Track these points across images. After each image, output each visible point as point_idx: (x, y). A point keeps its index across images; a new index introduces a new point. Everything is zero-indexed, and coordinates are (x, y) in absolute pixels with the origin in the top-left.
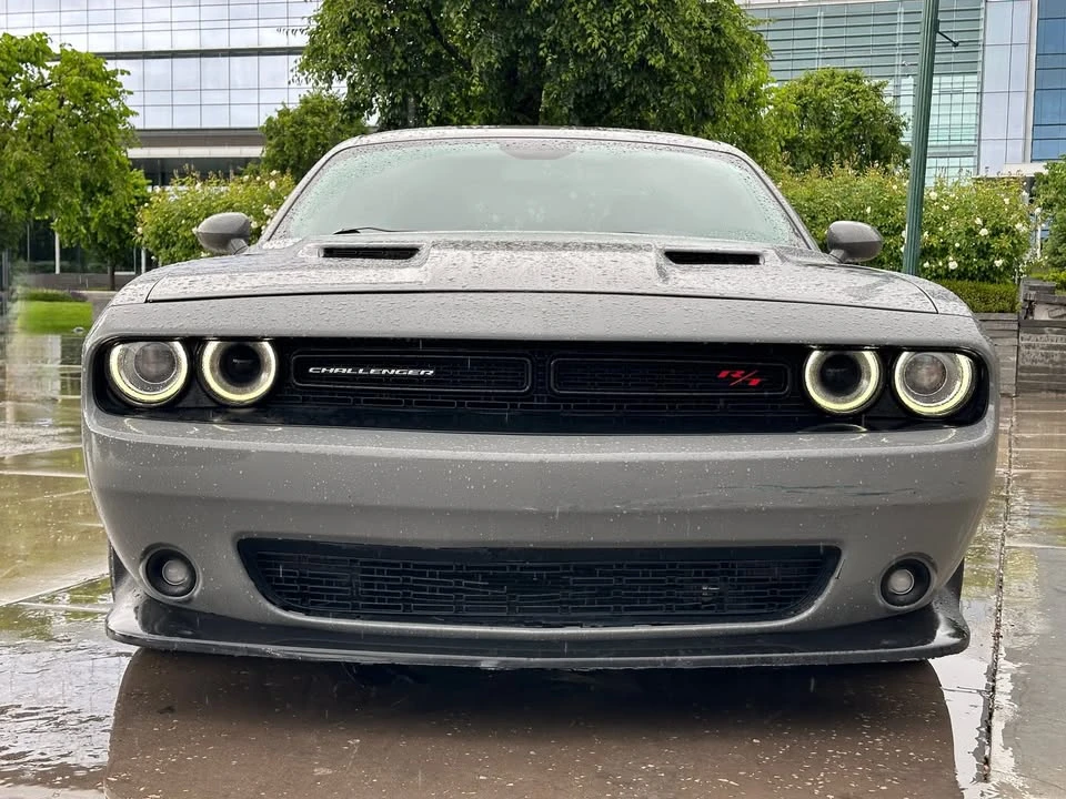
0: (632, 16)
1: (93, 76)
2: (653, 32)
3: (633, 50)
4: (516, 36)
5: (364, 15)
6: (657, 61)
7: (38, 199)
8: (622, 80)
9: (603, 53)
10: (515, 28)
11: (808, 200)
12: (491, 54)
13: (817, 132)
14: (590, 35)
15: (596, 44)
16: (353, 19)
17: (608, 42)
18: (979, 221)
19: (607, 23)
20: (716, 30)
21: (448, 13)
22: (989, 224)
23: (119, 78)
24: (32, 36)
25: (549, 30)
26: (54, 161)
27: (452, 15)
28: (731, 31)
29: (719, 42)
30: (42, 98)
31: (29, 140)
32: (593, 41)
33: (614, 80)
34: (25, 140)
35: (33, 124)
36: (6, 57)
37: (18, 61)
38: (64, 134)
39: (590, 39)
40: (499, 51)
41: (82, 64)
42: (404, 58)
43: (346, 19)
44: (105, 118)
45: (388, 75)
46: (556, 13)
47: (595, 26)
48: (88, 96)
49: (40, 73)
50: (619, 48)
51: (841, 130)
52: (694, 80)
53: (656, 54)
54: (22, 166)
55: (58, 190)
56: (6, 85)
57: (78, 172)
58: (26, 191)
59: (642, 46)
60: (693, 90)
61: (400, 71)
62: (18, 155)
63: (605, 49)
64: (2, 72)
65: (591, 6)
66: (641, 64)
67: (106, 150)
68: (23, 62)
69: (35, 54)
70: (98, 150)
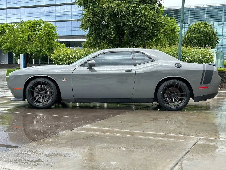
0: (138, 18)
1: (50, 27)
2: (142, 21)
3: (138, 24)
4: (117, 22)
6: (143, 26)
7: (39, 51)
8: (137, 29)
9: (133, 25)
14: (130, 21)
15: (131, 23)
17: (134, 22)
20: (155, 20)
23: (56, 28)
24: (39, 20)
25: (123, 21)
26: (43, 44)
29: (156, 22)
30: (41, 32)
31: (38, 40)
35: (39, 37)
36: (34, 24)
38: (44, 38)
39: (130, 22)
43: (86, 19)
44: (52, 35)
45: (95, 29)
47: (131, 20)
48: (49, 31)
50: (136, 24)
52: (151, 29)
53: (143, 25)
54: (36, 45)
55: (43, 49)
56: (34, 29)
57: (47, 46)
58: (37, 49)
59: (140, 23)
61: (97, 29)
62: (36, 43)
63: (133, 24)
64: (34, 27)
65: (130, 16)
66: (140, 27)
67: (52, 41)
68: (37, 25)
69: (40, 23)
70: (51, 41)
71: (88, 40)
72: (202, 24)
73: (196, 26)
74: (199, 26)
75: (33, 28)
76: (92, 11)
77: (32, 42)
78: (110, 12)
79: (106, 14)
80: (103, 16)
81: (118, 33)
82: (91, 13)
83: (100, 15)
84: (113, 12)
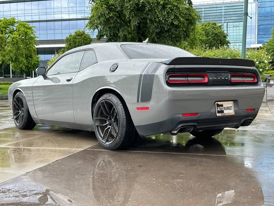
0: (170, 12)
1: (27, 28)
2: (175, 16)
3: (170, 21)
5: (104, 13)
6: (176, 23)
7: (14, 60)
9: (163, 21)
10: (141, 16)
11: (214, 56)
12: (136, 22)
13: (206, 38)
14: (160, 17)
16: (102, 14)
17: (164, 18)
18: (256, 60)
19: (164, 14)
21: (125, 12)
22: (258, 61)
23: (33, 28)
24: (11, 18)
25: (149, 16)
26: (18, 49)
27: (126, 13)
28: (193, 14)
29: (190, 18)
30: (15, 34)
31: (12, 45)
32: (161, 19)
33: (165, 28)
34: (11, 45)
35: (13, 41)
36: (5, 24)
37: (8, 24)
39: (160, 18)
40: (138, 21)
41: (24, 25)
42: (114, 24)
43: (100, 14)
44: (30, 38)
45: (109, 28)
46: (151, 12)
47: (161, 15)
48: (26, 33)
49: (13, 27)
51: (212, 37)
52: (185, 27)
53: (176, 21)
54: (10, 51)
55: (19, 57)
57: (24, 52)
58: (11, 58)
60: (185, 30)
61: (113, 27)
62: (9, 48)
63: (163, 20)
64: (4, 27)
65: (159, 10)
66: (172, 24)
67: (31, 47)
68: (9, 25)
69: (12, 23)
70: (29, 47)
71: (68, 45)
72: (211, 24)
73: (204, 27)
74: (208, 26)
75: (4, 29)
76: (106, 3)
77: (3, 48)
78: (133, 4)
79: (128, 6)
80: (122, 10)
81: (138, 33)
82: (105, 6)
83: (119, 9)
84: (137, 5)
